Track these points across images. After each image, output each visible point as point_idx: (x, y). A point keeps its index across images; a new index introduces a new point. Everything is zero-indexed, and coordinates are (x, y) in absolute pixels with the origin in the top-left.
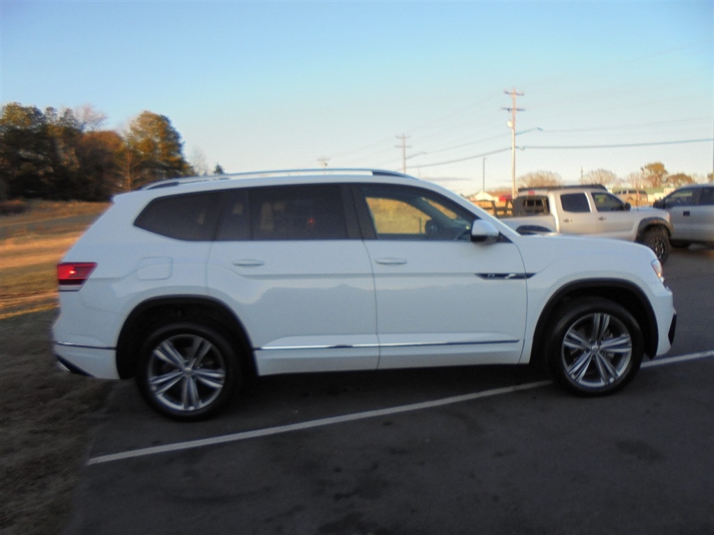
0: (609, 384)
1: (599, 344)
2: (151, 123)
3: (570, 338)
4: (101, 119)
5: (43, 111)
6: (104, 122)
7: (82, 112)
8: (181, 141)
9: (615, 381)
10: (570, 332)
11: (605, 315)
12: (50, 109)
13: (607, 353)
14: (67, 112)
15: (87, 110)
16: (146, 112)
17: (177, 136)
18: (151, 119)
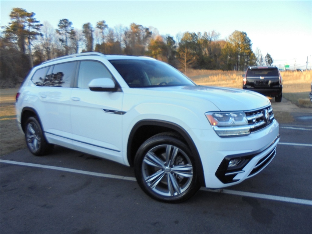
0: (174, 196)
1: (171, 167)
2: (238, 36)
3: (149, 158)
4: (218, 36)
5: (197, 34)
6: (219, 36)
7: (211, 33)
8: (251, 43)
9: (178, 195)
10: (149, 154)
11: (175, 147)
12: (199, 33)
13: (175, 174)
14: (206, 33)
15: (213, 32)
16: (236, 31)
17: (249, 41)
18: (238, 34)
